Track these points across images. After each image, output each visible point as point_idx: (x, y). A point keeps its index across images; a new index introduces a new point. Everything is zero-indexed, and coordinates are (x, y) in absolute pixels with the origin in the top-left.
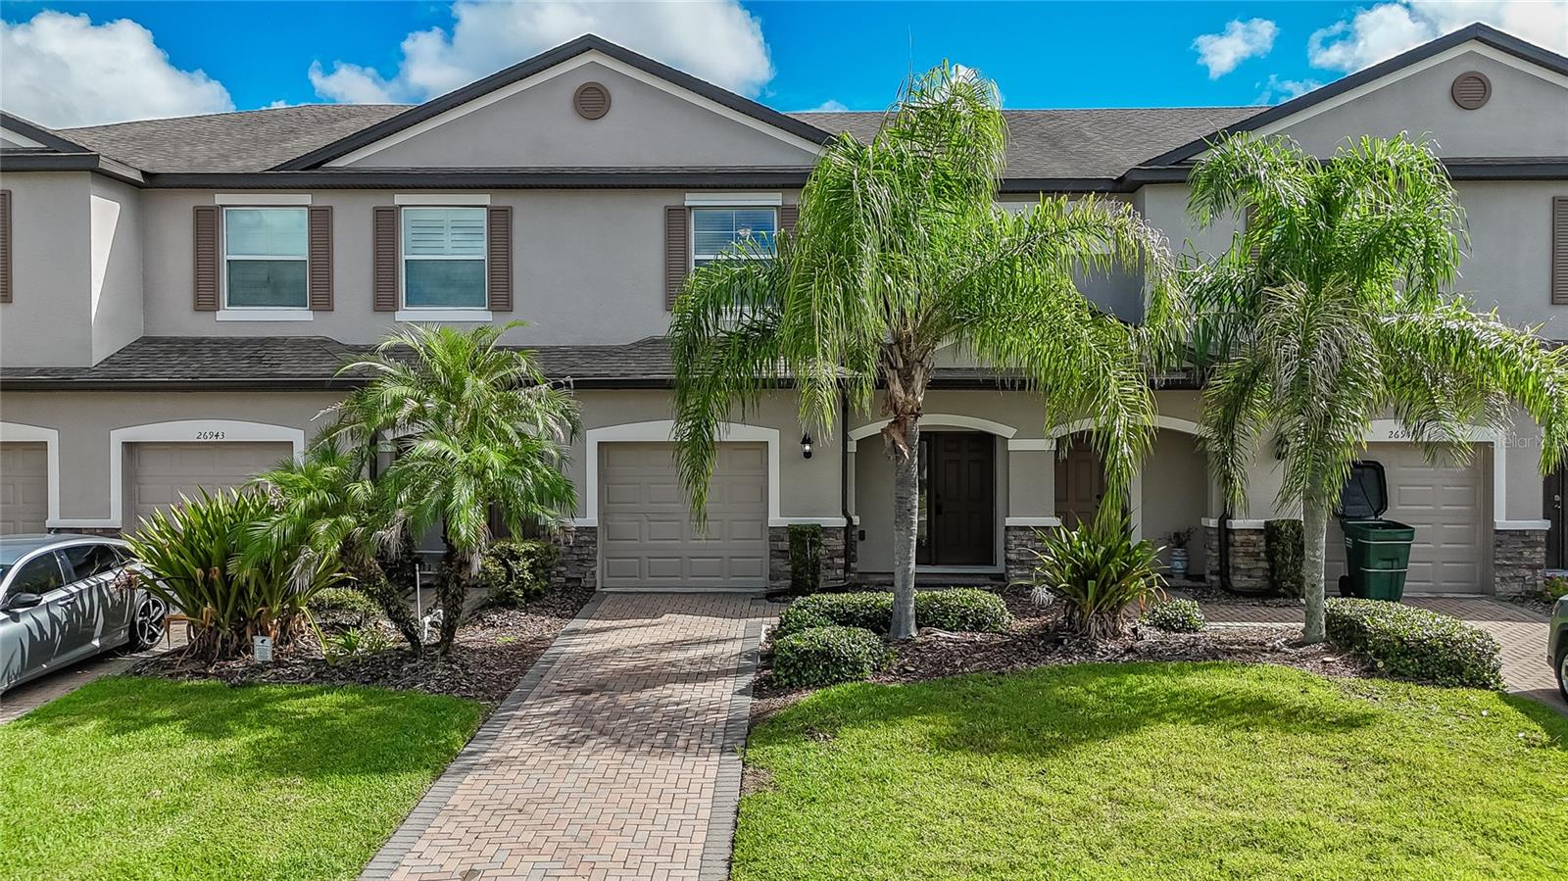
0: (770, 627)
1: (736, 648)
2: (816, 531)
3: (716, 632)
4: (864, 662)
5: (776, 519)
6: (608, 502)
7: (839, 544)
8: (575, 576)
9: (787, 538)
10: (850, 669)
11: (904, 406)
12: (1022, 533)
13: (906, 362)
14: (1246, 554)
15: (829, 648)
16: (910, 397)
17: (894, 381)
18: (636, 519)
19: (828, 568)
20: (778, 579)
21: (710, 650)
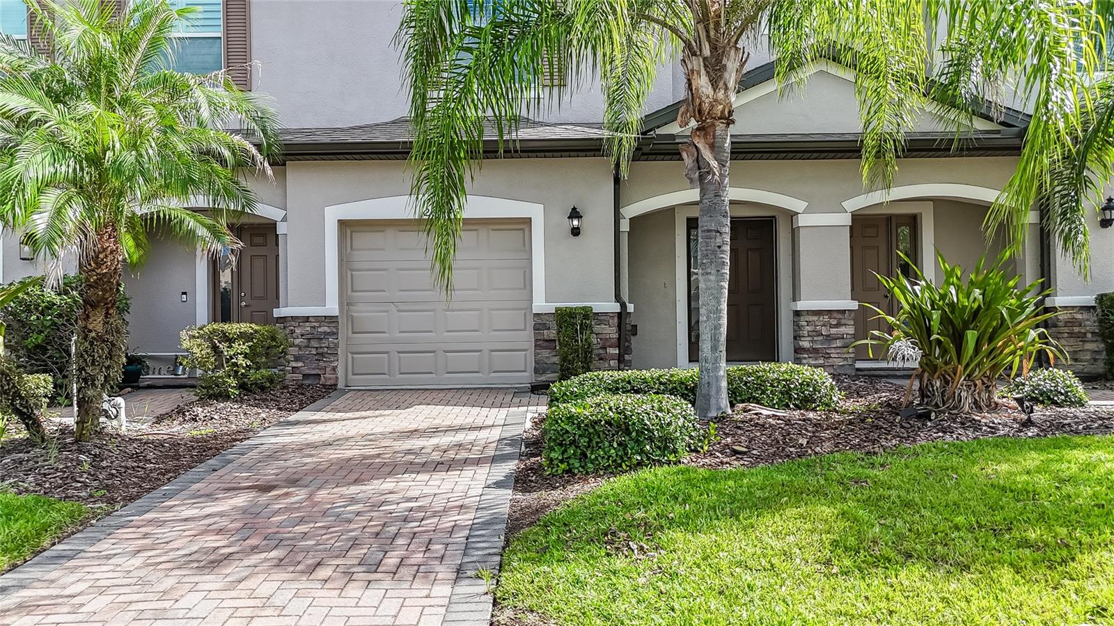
0: (536, 415)
1: (496, 434)
2: (587, 313)
3: (469, 420)
4: (677, 438)
5: (541, 304)
6: (353, 291)
7: (611, 332)
8: (314, 372)
9: (554, 325)
10: (659, 448)
11: (713, 106)
12: (815, 318)
13: (714, 48)
14: (1071, 335)
15: (626, 418)
16: (721, 95)
17: (699, 73)
18: (384, 309)
19: (601, 359)
20: (544, 372)
21: (460, 437)
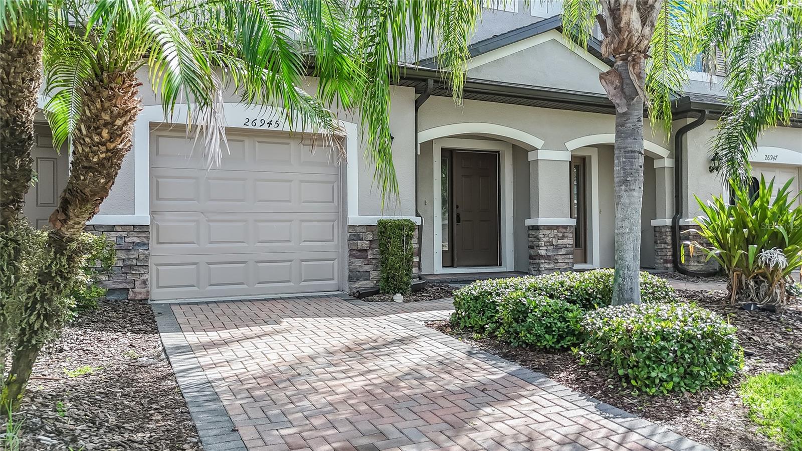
5: (355, 217)
6: (158, 199)
20: (358, 280)
